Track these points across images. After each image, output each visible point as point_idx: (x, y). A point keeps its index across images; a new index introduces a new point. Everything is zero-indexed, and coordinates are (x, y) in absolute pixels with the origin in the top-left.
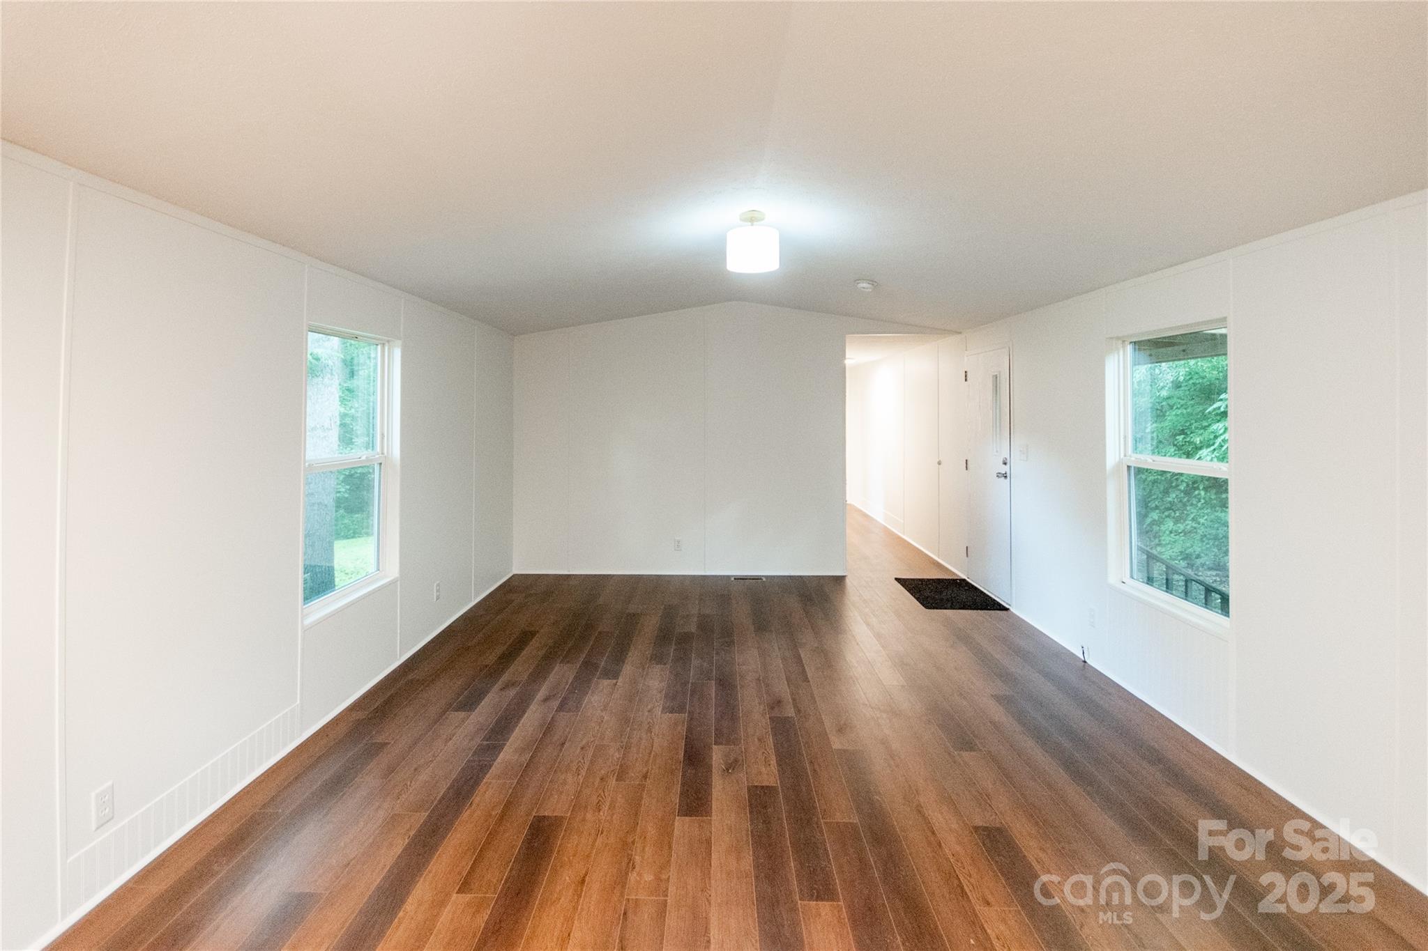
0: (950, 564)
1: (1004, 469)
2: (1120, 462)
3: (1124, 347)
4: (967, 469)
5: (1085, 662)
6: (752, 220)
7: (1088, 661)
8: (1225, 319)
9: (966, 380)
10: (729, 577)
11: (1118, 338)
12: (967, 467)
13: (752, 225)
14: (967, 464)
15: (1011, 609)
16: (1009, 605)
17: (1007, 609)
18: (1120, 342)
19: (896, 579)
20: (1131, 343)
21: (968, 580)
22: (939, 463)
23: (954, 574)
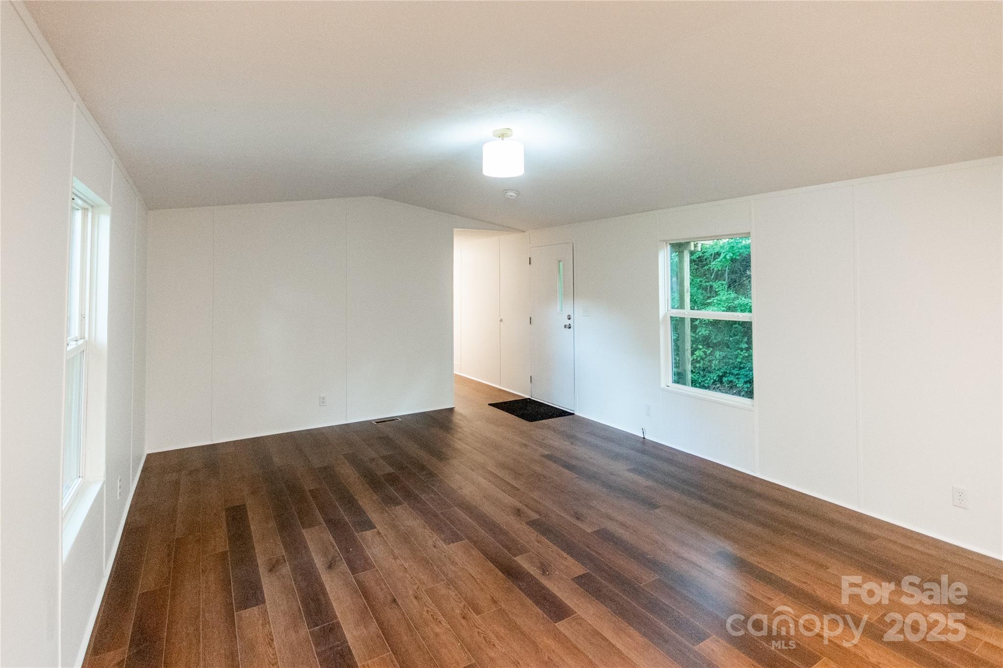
0: (514, 390)
1: (568, 322)
2: (666, 314)
3: (666, 246)
4: (531, 324)
5: (644, 438)
6: (502, 136)
7: (645, 437)
8: (749, 233)
9: (530, 264)
10: (370, 422)
11: (664, 241)
12: (530, 322)
13: (503, 139)
14: (530, 320)
15: (576, 413)
16: (574, 411)
17: (573, 414)
18: (665, 243)
19: (489, 405)
20: (670, 244)
21: (532, 398)
22: (501, 321)
23: (521, 396)
